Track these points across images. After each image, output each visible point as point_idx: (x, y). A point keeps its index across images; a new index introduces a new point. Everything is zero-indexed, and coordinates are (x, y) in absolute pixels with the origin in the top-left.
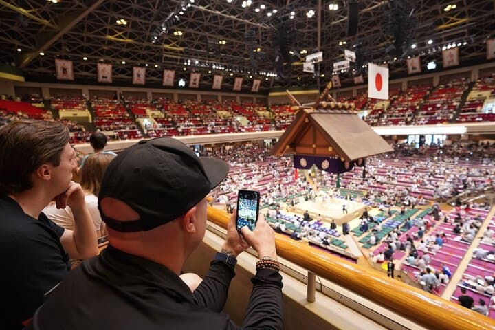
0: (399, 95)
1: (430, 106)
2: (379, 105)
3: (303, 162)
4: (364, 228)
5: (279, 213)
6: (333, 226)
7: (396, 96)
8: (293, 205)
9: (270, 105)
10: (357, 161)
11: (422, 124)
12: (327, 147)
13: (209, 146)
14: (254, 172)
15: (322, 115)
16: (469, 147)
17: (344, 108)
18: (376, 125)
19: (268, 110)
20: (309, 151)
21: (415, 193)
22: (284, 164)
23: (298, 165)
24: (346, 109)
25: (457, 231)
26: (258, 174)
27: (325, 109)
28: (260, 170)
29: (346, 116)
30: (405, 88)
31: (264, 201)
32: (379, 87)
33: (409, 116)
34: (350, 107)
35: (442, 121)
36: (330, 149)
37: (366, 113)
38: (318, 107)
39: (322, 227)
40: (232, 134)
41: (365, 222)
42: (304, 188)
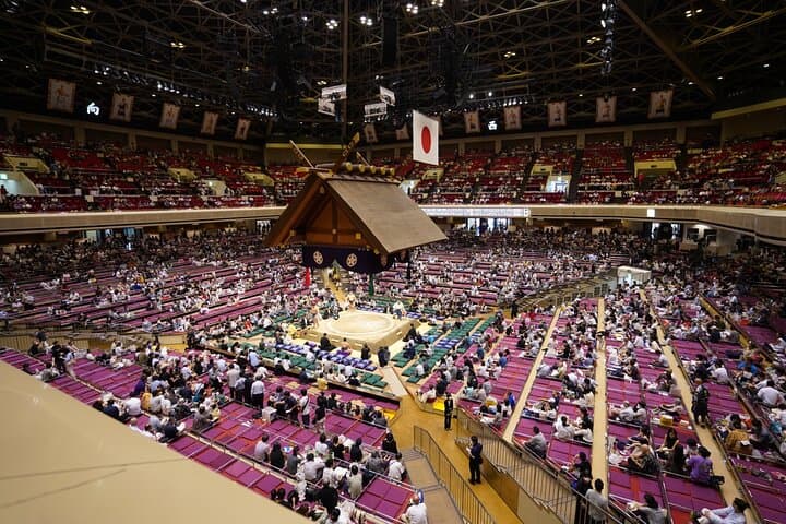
0: (455, 161)
1: (492, 179)
2: (430, 173)
3: (318, 258)
4: (409, 353)
5: (281, 342)
6: (365, 355)
7: (452, 163)
8: (303, 326)
9: (266, 164)
10: (397, 254)
11: (482, 203)
12: (354, 233)
13: (154, 229)
14: (238, 275)
15: (345, 183)
16: (535, 234)
17: (378, 173)
18: (426, 203)
19: (263, 171)
20: (327, 239)
21: (475, 297)
22: (289, 260)
23: (308, 262)
24: (382, 177)
25: (521, 346)
26: (245, 278)
27: (350, 173)
28: (248, 272)
29: (383, 187)
30: (462, 152)
31: (255, 324)
32: (427, 148)
33: (468, 191)
34: (388, 174)
35: (505, 200)
36: (358, 236)
37: (412, 184)
38: (340, 170)
39: (349, 357)
40: (198, 210)
41: (410, 345)
42: (322, 298)
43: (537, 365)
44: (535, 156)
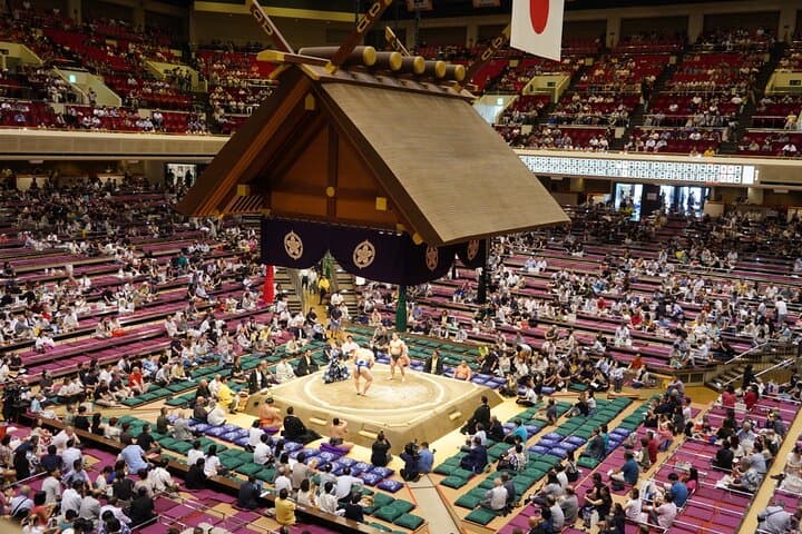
0: (596, 58)
1: (675, 99)
2: (540, 82)
3: (294, 245)
4: (473, 460)
5: (201, 418)
6: (380, 457)
7: (589, 62)
8: (253, 388)
9: (193, 43)
10: (460, 246)
11: (651, 150)
12: (372, 197)
14: (121, 275)
15: (360, 92)
16: (763, 225)
17: (430, 74)
18: (527, 145)
19: (186, 60)
20: (314, 207)
21: (624, 351)
22: (229, 250)
23: (272, 252)
24: (438, 81)
25: (724, 462)
26: (137, 281)
27: (371, 70)
28: (144, 268)
29: (439, 104)
30: (612, 39)
31: (152, 378)
32: (539, 23)
33: (620, 123)
34: (451, 75)
35: (702, 147)
36: (381, 204)
38: (349, 62)
39: (346, 460)
40: (42, 132)
41: (478, 441)
42: (295, 332)
43: (759, 506)
44: (778, 53)
